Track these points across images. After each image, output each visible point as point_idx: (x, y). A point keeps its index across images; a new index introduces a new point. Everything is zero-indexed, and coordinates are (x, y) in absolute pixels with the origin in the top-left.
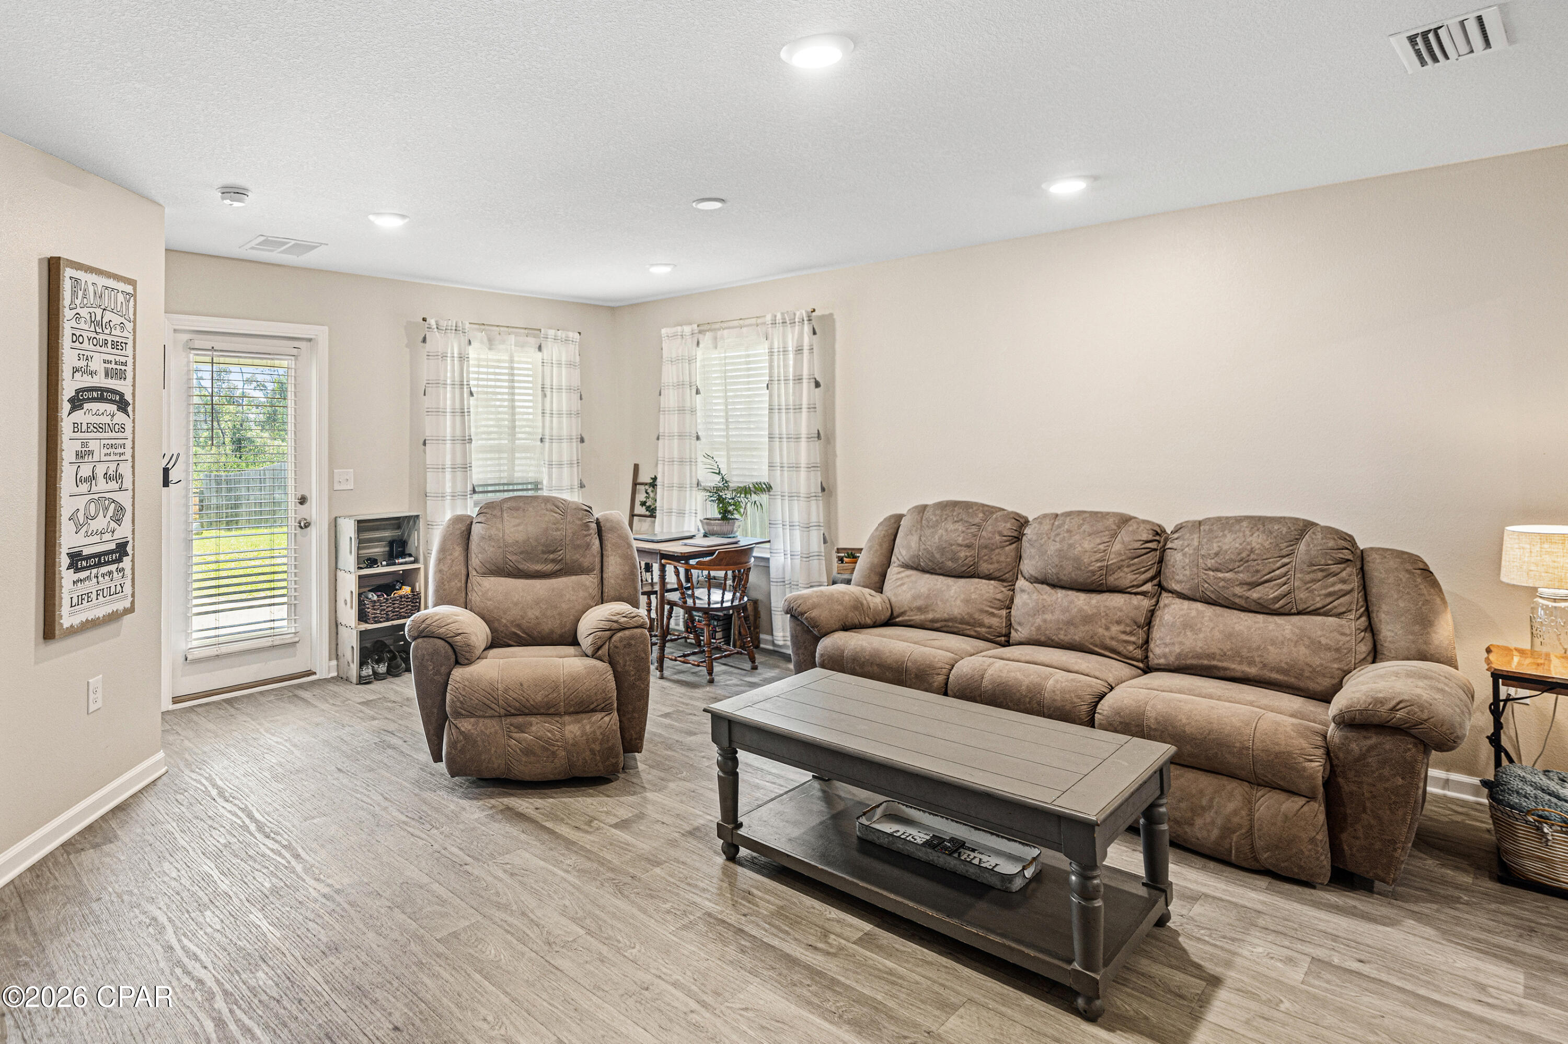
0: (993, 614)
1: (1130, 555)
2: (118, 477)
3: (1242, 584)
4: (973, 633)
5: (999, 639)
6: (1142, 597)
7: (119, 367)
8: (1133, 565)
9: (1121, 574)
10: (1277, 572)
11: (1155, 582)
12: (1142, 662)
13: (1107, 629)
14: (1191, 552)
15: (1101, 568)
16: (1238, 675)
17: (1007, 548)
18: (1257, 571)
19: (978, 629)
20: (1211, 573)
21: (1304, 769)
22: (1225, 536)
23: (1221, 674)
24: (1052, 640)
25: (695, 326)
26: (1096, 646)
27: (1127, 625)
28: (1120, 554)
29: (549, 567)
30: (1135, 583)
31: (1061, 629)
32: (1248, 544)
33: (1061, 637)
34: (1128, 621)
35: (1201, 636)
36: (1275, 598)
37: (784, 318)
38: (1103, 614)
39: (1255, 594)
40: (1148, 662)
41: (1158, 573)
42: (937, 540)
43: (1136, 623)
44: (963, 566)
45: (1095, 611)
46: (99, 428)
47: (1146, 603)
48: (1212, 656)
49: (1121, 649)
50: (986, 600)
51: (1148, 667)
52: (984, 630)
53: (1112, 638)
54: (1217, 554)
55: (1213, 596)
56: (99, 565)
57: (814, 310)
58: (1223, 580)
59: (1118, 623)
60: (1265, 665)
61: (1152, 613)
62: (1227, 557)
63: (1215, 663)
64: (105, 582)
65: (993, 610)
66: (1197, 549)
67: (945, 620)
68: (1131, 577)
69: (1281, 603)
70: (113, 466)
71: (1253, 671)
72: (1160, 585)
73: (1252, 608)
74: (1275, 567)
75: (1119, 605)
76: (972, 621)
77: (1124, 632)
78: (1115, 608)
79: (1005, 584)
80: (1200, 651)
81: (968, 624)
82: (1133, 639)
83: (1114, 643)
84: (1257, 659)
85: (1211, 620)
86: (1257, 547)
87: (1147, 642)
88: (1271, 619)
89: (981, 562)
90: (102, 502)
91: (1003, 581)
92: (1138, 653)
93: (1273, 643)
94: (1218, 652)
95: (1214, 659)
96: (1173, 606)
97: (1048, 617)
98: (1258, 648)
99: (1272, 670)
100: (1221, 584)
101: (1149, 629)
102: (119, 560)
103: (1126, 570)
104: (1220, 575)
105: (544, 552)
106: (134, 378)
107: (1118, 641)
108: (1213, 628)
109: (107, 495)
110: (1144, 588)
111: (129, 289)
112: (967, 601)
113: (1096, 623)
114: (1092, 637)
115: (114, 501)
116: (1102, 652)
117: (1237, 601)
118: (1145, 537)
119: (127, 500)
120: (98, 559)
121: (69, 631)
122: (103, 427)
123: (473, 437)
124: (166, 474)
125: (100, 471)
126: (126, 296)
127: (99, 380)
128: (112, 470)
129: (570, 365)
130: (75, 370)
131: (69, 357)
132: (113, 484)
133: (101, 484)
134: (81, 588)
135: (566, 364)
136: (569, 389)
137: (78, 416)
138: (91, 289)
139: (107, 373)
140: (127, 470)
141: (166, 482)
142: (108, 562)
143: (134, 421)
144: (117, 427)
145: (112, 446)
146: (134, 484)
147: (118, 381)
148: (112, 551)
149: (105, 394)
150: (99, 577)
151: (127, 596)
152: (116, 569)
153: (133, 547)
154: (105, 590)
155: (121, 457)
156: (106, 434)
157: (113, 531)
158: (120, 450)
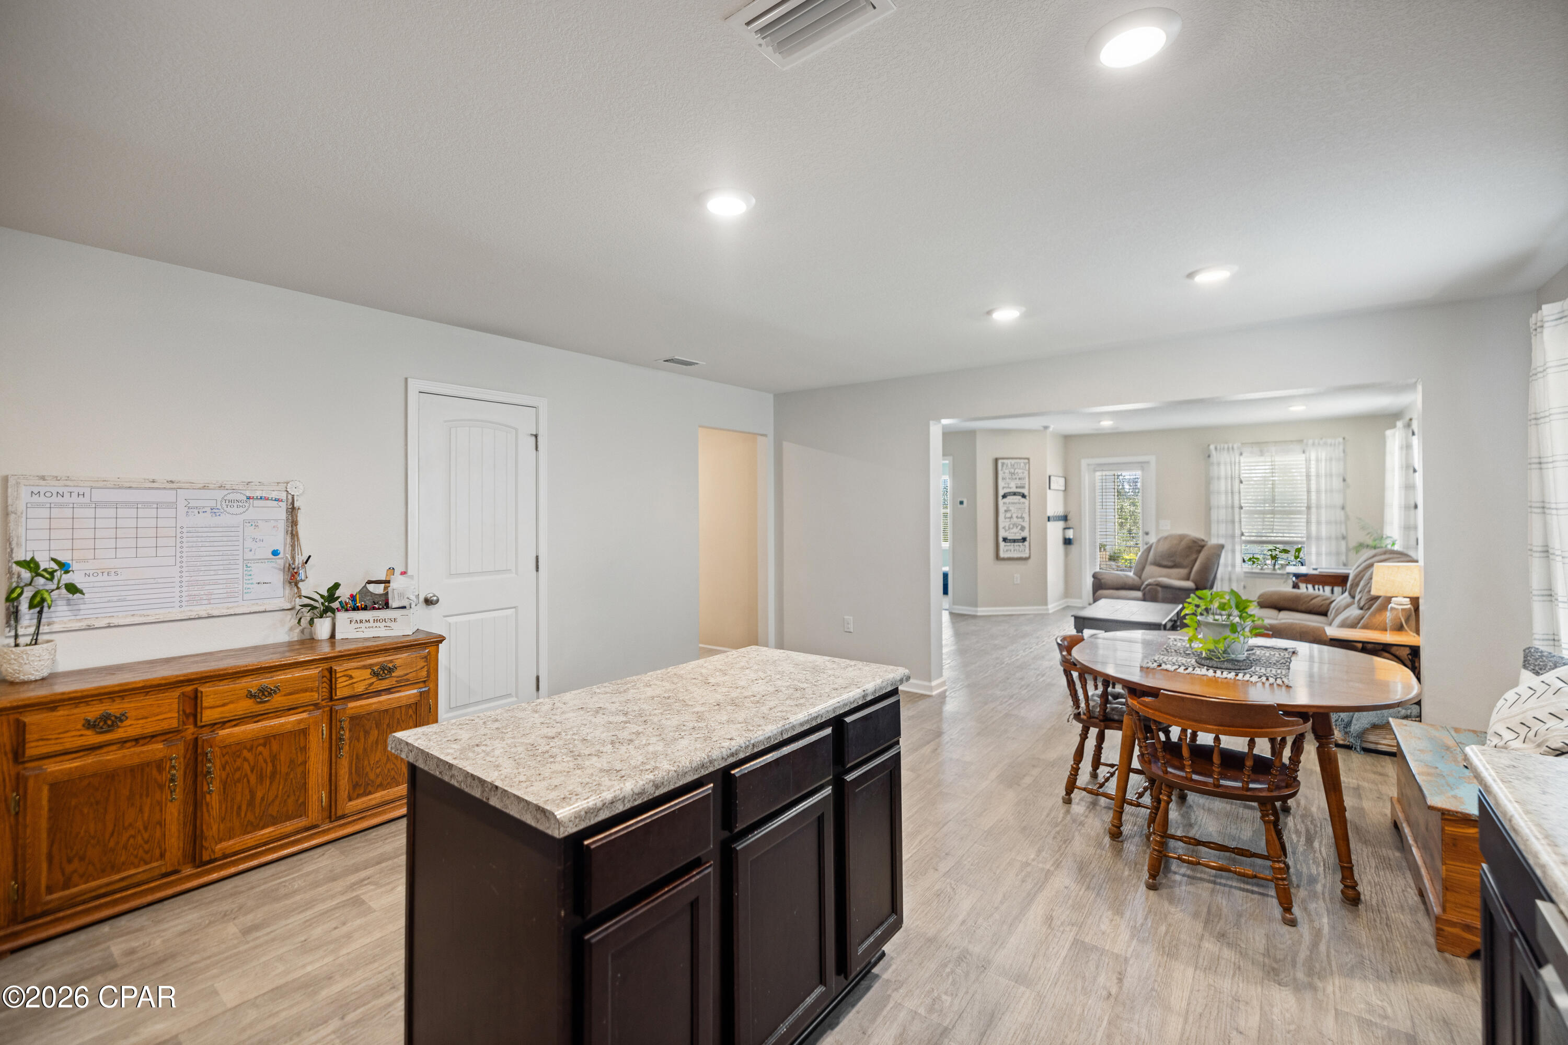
2: (1022, 518)
7: (1022, 485)
46: (1013, 503)
64: (1017, 548)
70: (1021, 515)
90: (1015, 525)
102: (1024, 542)
106: (1029, 488)
109: (1018, 523)
111: (1026, 461)
115: (1020, 525)
119: (1026, 524)
120: (1014, 541)
121: (1004, 559)
122: (1015, 503)
123: (1243, 505)
124: (1049, 518)
125: (1014, 516)
126: (1025, 464)
127: (1014, 490)
128: (1019, 516)
129: (1331, 459)
130: (1003, 488)
131: (1001, 484)
132: (1020, 520)
133: (1015, 520)
134: (1007, 548)
135: (1326, 460)
136: (1330, 475)
137: (1005, 500)
138: (1009, 465)
139: (1017, 487)
140: (1026, 516)
141: (1049, 520)
142: (1018, 542)
143: (1029, 501)
144: (1021, 504)
145: (1019, 509)
146: (1030, 520)
147: (1022, 489)
148: (1020, 539)
149: (1016, 494)
150: (1015, 546)
151: (1026, 553)
152: (1022, 545)
153: (1029, 539)
154: (1017, 550)
155: (1024, 512)
156: (1017, 506)
157: (1020, 534)
158: (1023, 510)
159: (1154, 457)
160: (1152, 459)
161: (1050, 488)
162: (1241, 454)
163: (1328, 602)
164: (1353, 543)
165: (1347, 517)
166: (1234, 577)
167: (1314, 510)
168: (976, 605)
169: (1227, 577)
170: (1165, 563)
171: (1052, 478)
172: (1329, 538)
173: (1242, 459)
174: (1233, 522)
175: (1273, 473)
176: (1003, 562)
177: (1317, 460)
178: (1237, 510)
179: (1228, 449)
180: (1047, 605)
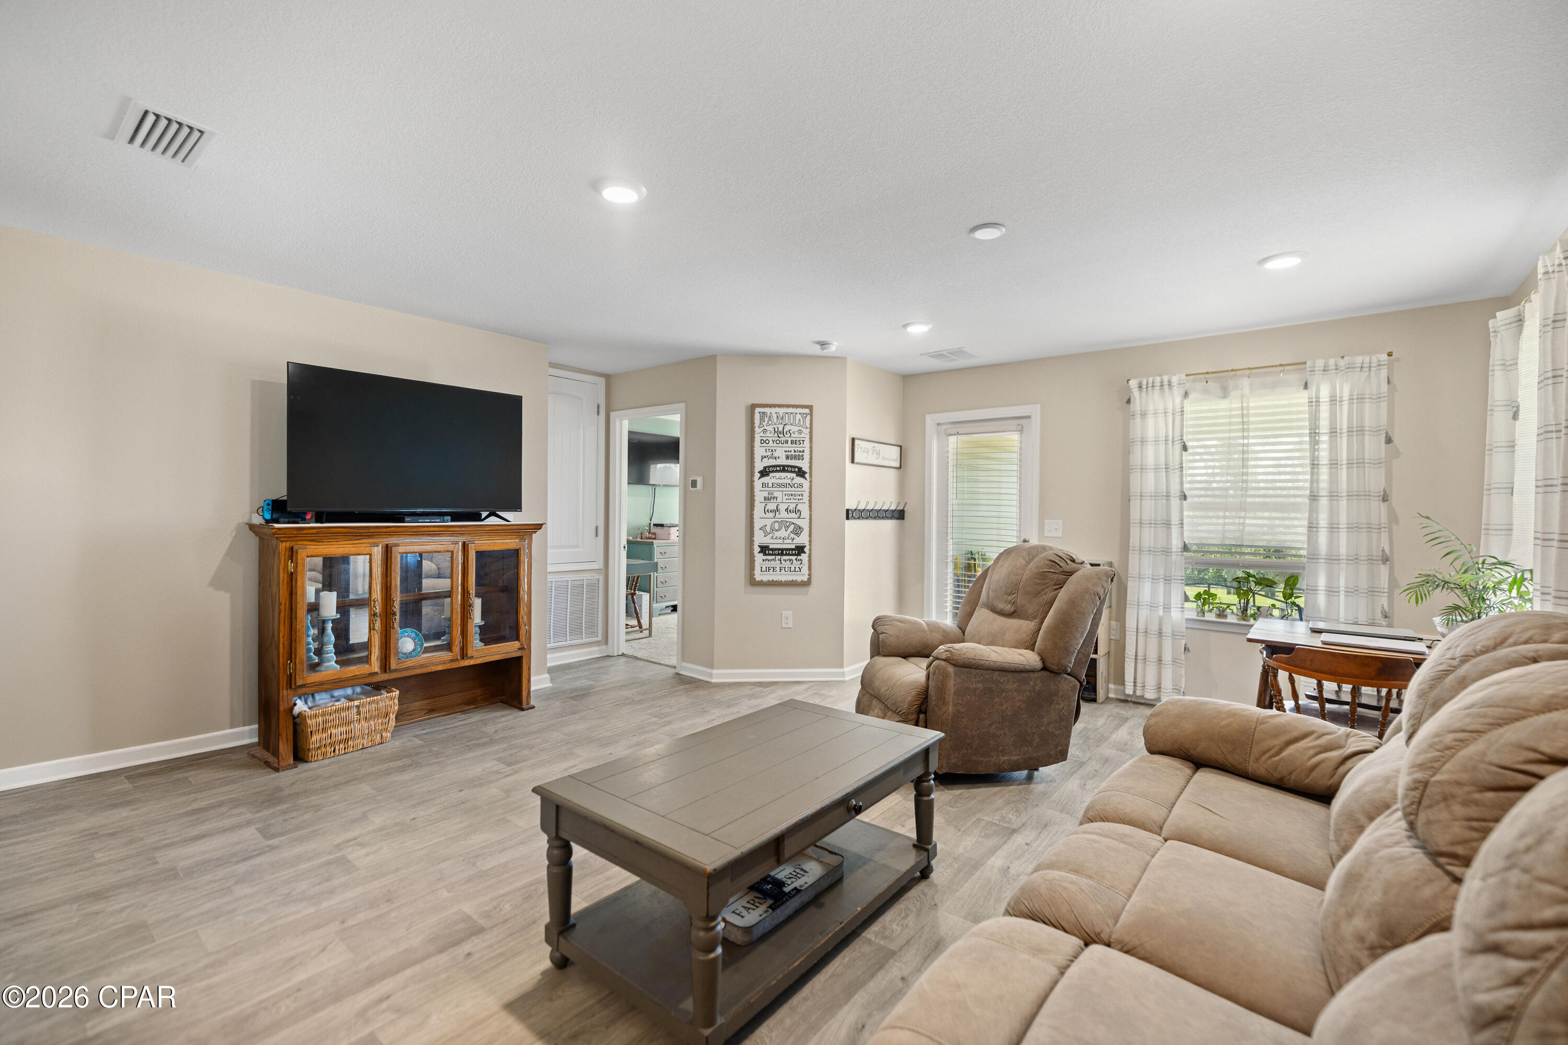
2: (797, 511)
7: (797, 454)
29: (1008, 607)
46: (779, 485)
56: (782, 554)
64: (788, 564)
70: (794, 506)
90: (785, 524)
102: (799, 554)
105: (1005, 593)
106: (811, 459)
109: (788, 520)
111: (807, 411)
115: (793, 524)
119: (804, 524)
120: (782, 552)
121: (761, 584)
122: (785, 486)
123: (1187, 492)
124: (848, 512)
125: (783, 507)
126: (804, 416)
127: (783, 461)
128: (792, 507)
129: (1361, 399)
130: (763, 457)
131: (759, 451)
132: (793, 515)
133: (784, 514)
134: (768, 564)
135: (1351, 399)
136: (1357, 431)
137: (765, 480)
138: (775, 416)
139: (787, 457)
140: (804, 508)
141: (848, 518)
142: (789, 555)
143: (811, 482)
144: (796, 486)
145: (792, 495)
146: (811, 515)
147: (797, 461)
148: (792, 550)
149: (786, 468)
150: (782, 561)
151: (803, 575)
152: (796, 559)
153: (810, 550)
154: (787, 569)
155: (800, 501)
156: (787, 489)
157: (793, 539)
158: (798, 497)
159: (1039, 406)
160: (1034, 410)
161: (853, 461)
162: (1186, 394)
163: (1335, 754)
164: (1408, 577)
165: (1393, 518)
166: (1167, 630)
167: (1324, 502)
168: (712, 667)
169: (1154, 628)
170: (1001, 606)
171: (857, 442)
172: (1355, 559)
173: (1189, 406)
174: (1168, 524)
175: (1243, 430)
176: (759, 589)
177: (1333, 401)
178: (1175, 501)
179: (1162, 386)
180: (842, 666)
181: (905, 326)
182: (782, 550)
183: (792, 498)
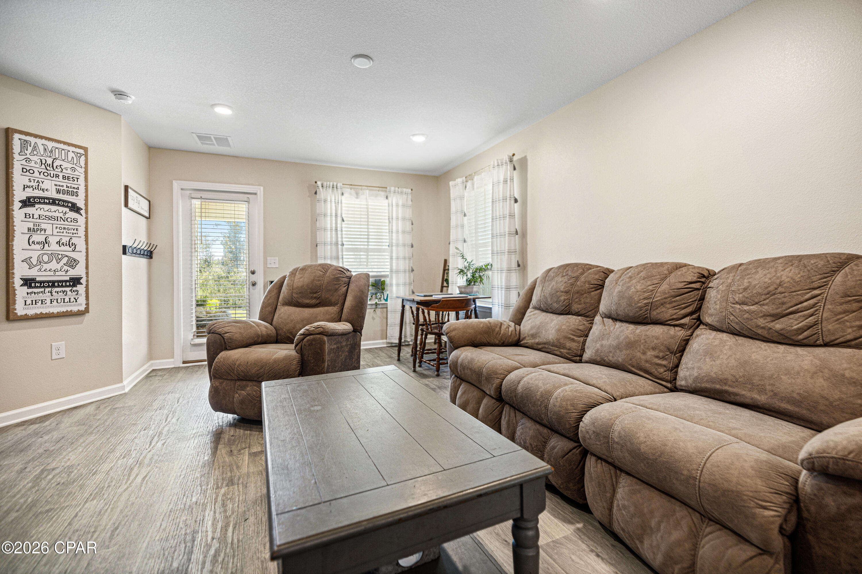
0: (573, 340)
1: (673, 293)
2: (71, 244)
3: (765, 316)
4: (558, 353)
5: (576, 358)
6: (680, 329)
7: (70, 189)
8: (675, 301)
9: (663, 309)
10: (805, 304)
11: (694, 316)
12: (671, 383)
13: (644, 353)
14: (724, 288)
15: (646, 305)
16: (748, 401)
17: (592, 293)
18: (783, 303)
19: (562, 350)
20: (738, 306)
21: (754, 516)
22: (757, 272)
23: (732, 398)
24: (604, 361)
25: (464, 178)
26: (633, 367)
27: (661, 351)
28: (665, 293)
29: (314, 301)
30: (675, 317)
31: (611, 352)
32: (778, 278)
33: (611, 359)
34: (662, 348)
35: (718, 362)
36: (799, 329)
37: (498, 163)
38: (642, 341)
39: (778, 325)
40: (675, 383)
41: (699, 309)
42: (550, 289)
43: (669, 349)
44: (562, 306)
45: (637, 339)
46: (48, 217)
47: (680, 333)
48: (724, 381)
49: (653, 370)
50: (571, 330)
51: (675, 387)
52: (565, 351)
53: (647, 361)
54: (745, 289)
55: (737, 327)
56: (53, 286)
57: (514, 155)
58: (748, 312)
59: (654, 349)
60: (775, 394)
61: (686, 342)
62: (755, 292)
63: (726, 388)
64: (61, 295)
65: (574, 337)
66: (729, 286)
67: (545, 344)
68: (671, 311)
69: (806, 334)
70: (68, 239)
71: (762, 399)
72: (699, 319)
73: (775, 339)
74: (802, 299)
75: (656, 334)
76: (559, 344)
77: (657, 357)
78: (653, 336)
79: (588, 319)
80: (714, 376)
81: (556, 346)
82: (664, 363)
83: (647, 365)
84: (768, 388)
85: (730, 349)
86: (787, 280)
87: (677, 366)
88: (792, 349)
89: (574, 303)
90: (52, 256)
91: (587, 317)
92: (668, 375)
93: (788, 373)
94: (730, 378)
95: (726, 384)
96: (702, 336)
97: (605, 342)
98: (771, 377)
99: (782, 399)
100: (745, 316)
101: (681, 356)
102: (74, 285)
103: (668, 306)
104: (746, 308)
105: (311, 293)
106: (87, 196)
107: (651, 364)
108: (731, 356)
109: (60, 253)
110: (682, 321)
111: (82, 151)
112: (559, 330)
113: (636, 348)
114: (631, 360)
115: (67, 256)
116: (638, 372)
117: (760, 331)
118: (689, 279)
119: (80, 257)
120: (53, 284)
121: (24, 318)
122: (56, 219)
123: (344, 243)
124: (124, 247)
125: (53, 240)
126: (77, 154)
127: (53, 194)
128: (65, 240)
129: (406, 206)
130: (25, 187)
131: (20, 180)
132: (67, 248)
133: (54, 247)
134: (33, 296)
135: (403, 206)
136: (404, 219)
137: (29, 210)
138: (41, 147)
139: (58, 191)
140: (79, 242)
141: (124, 253)
142: (62, 286)
143: (87, 218)
144: (69, 220)
145: (64, 228)
146: (87, 249)
147: (70, 197)
148: (66, 281)
149: (57, 202)
150: (54, 293)
151: (80, 305)
152: (71, 290)
153: (87, 281)
154: (59, 301)
155: (74, 235)
156: (59, 222)
157: (67, 271)
158: (72, 231)
159: (262, 188)
160: (259, 191)
161: (126, 205)
162: (343, 194)
165: (415, 254)
167: (394, 248)
170: (305, 302)
171: (129, 190)
173: (344, 199)
177: (397, 206)
178: (340, 247)
179: (333, 187)
180: (121, 381)
181: (213, 106)
182: (53, 282)
183: (65, 231)
